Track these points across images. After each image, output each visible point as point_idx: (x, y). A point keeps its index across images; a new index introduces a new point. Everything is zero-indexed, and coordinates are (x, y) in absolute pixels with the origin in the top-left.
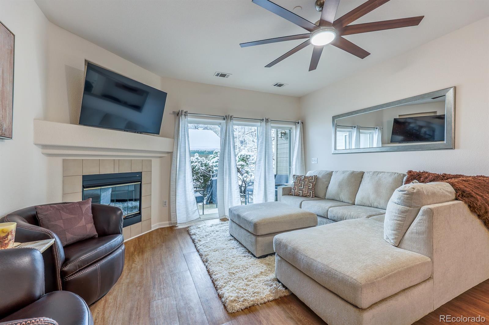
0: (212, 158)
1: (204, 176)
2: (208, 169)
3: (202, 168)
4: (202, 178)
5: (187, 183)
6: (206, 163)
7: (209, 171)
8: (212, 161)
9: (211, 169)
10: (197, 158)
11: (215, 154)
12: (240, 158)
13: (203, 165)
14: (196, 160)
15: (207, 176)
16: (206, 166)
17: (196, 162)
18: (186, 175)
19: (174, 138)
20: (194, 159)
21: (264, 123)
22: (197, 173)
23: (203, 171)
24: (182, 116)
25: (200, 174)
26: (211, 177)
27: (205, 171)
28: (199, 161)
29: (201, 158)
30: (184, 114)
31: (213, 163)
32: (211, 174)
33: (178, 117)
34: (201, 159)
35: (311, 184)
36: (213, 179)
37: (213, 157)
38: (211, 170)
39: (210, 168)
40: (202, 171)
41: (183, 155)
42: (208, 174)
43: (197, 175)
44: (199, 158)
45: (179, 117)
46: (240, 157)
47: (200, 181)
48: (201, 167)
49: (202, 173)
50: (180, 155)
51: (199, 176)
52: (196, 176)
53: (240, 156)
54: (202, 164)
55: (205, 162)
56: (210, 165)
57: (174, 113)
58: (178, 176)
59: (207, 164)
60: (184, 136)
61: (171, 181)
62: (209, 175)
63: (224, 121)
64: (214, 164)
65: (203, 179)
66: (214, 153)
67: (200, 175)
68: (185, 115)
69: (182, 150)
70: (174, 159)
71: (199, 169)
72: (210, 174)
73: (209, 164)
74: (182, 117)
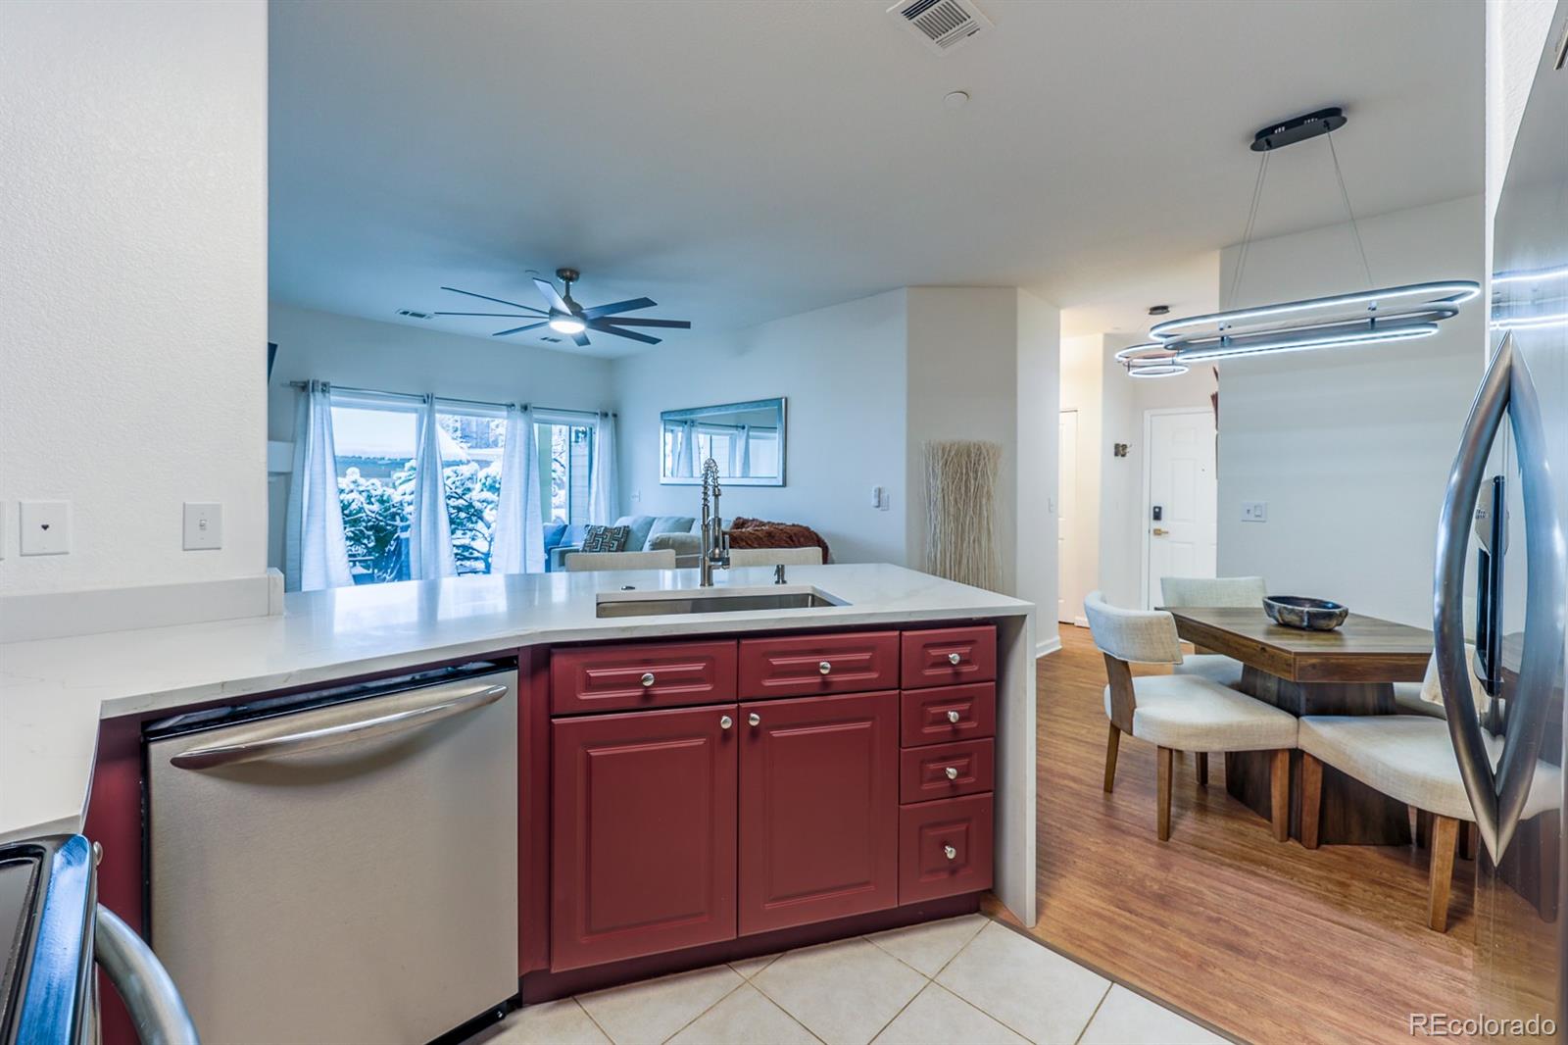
0: (400, 481)
1: (376, 529)
2: (389, 509)
3: (371, 507)
4: (371, 533)
5: (329, 541)
6: (382, 496)
7: (393, 516)
8: (401, 489)
9: (399, 511)
10: (354, 482)
11: (410, 473)
12: (484, 484)
13: (373, 500)
14: (352, 486)
15: (386, 530)
16: (382, 501)
17: (352, 491)
18: (328, 524)
19: (293, 441)
20: (344, 483)
21: (517, 413)
22: (355, 522)
23: (373, 515)
24: (316, 393)
25: (364, 524)
26: (399, 530)
27: (380, 515)
28: (361, 489)
29: (368, 481)
30: (320, 387)
31: (405, 494)
32: (398, 522)
33: (304, 394)
34: (369, 483)
35: (616, 543)
36: (403, 535)
37: (403, 479)
38: (399, 514)
39: (394, 506)
40: (370, 514)
41: (318, 480)
42: (387, 525)
43: (353, 526)
44: (362, 481)
45: (309, 396)
46: (483, 481)
47: (365, 541)
48: (368, 503)
49: (370, 521)
50: (311, 479)
51: (362, 528)
52: (353, 529)
53: (486, 478)
54: (369, 497)
55: (379, 492)
56: (395, 501)
57: (293, 384)
58: (307, 526)
59: (385, 498)
60: (321, 438)
61: (288, 538)
62: (393, 526)
63: (425, 405)
64: (408, 498)
65: (373, 538)
66: (406, 469)
67: (366, 527)
68: (323, 391)
69: (317, 468)
70: (294, 487)
71: (361, 510)
72: (396, 523)
73: (393, 496)
74: (314, 396)
